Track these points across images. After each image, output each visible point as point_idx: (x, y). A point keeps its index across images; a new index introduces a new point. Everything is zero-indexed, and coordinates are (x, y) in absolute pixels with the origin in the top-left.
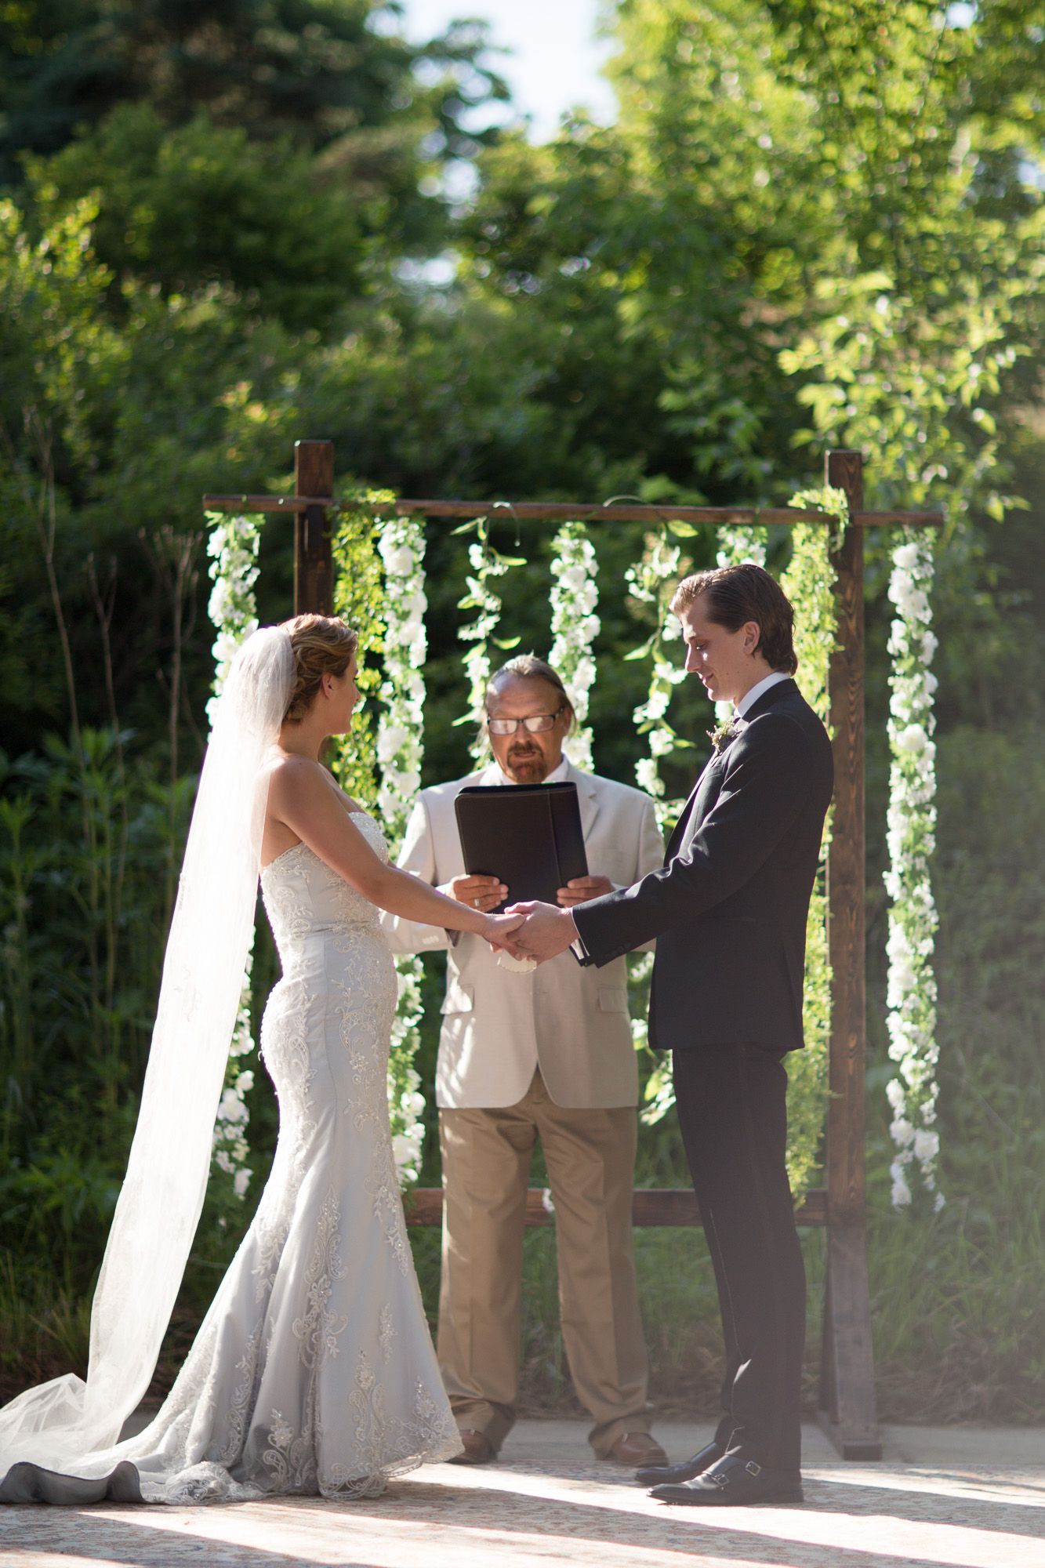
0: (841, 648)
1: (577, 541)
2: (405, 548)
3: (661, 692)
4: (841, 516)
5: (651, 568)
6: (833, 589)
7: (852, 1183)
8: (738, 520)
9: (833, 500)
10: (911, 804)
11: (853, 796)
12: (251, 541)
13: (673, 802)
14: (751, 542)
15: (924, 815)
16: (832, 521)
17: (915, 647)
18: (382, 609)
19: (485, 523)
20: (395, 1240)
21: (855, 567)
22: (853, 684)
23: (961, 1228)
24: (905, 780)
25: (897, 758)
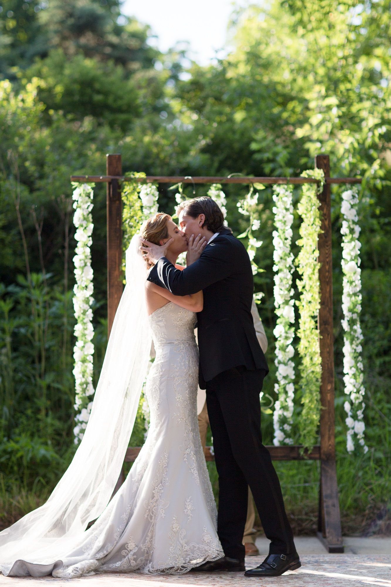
0: (323, 232)
1: (218, 192)
2: (150, 195)
3: (252, 250)
4: (322, 180)
5: (247, 202)
6: (320, 209)
7: (330, 443)
8: (281, 182)
9: (319, 174)
10: (351, 293)
11: (328, 290)
12: (89, 194)
13: (258, 294)
14: (287, 191)
15: (357, 297)
16: (318, 182)
17: (352, 231)
18: (142, 219)
19: (181, 185)
20: (194, 471)
21: (327, 200)
22: (327, 246)
23: (372, 459)
24: (349, 284)
25: (345, 275)
